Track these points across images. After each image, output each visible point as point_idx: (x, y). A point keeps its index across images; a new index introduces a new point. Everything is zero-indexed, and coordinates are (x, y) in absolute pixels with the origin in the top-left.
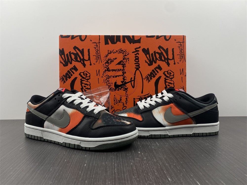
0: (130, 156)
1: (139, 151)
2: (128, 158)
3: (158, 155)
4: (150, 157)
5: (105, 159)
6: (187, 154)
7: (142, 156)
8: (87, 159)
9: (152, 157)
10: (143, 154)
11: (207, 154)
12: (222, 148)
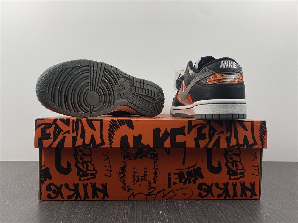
0: (148, 217)
1: (161, 211)
2: (145, 220)
3: (185, 217)
4: (175, 220)
5: (114, 221)
6: (225, 217)
7: (164, 218)
8: (90, 221)
9: (178, 220)
10: (165, 215)
11: (252, 216)
12: (272, 208)
